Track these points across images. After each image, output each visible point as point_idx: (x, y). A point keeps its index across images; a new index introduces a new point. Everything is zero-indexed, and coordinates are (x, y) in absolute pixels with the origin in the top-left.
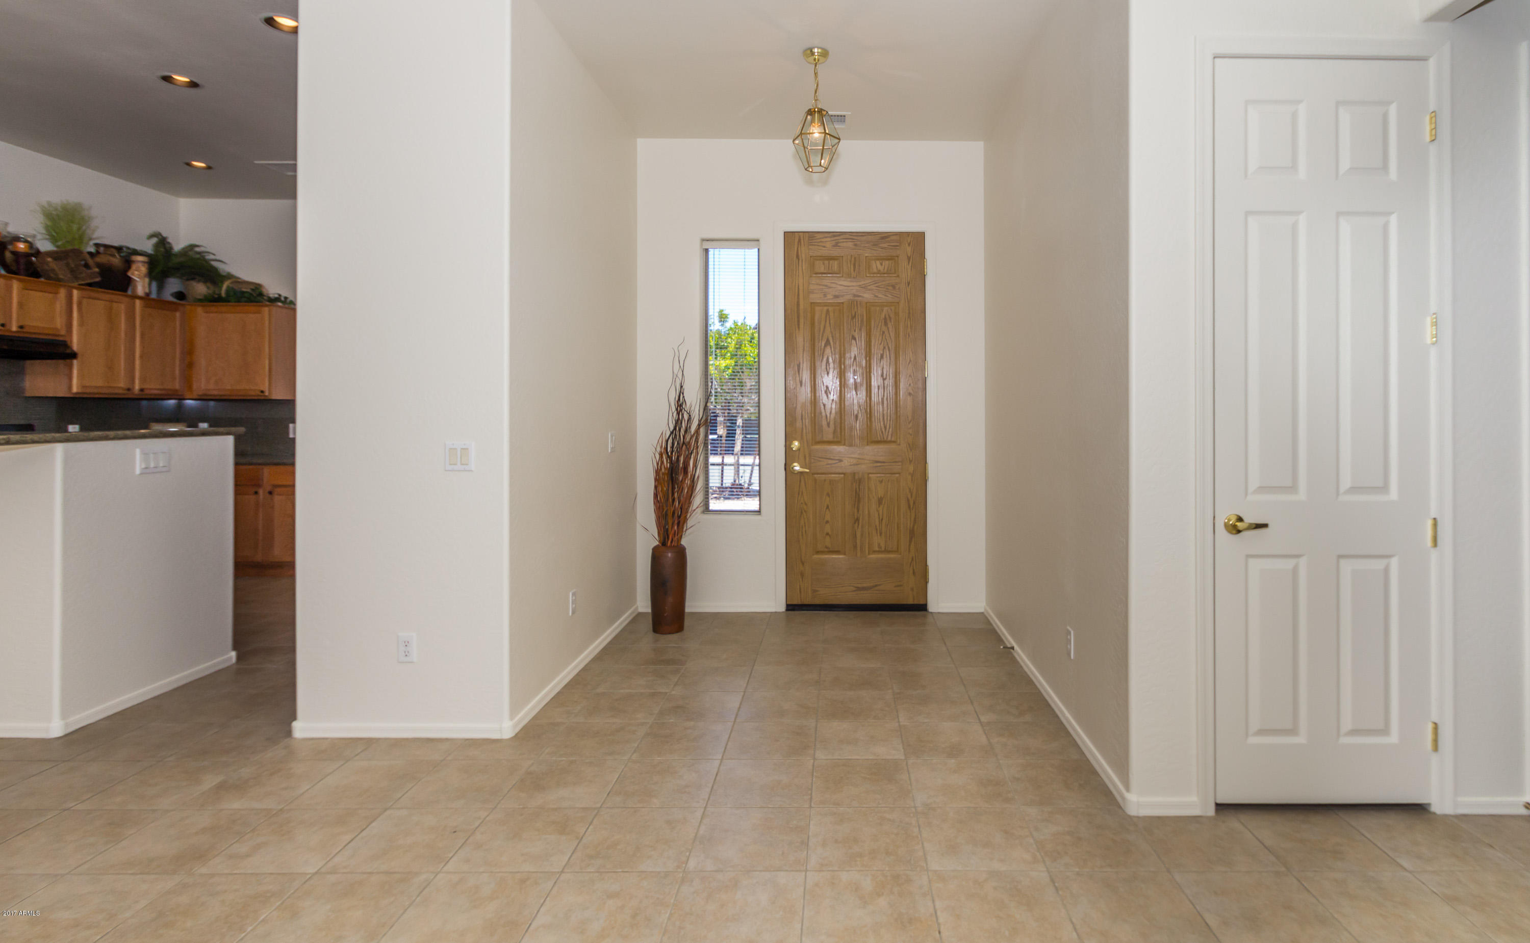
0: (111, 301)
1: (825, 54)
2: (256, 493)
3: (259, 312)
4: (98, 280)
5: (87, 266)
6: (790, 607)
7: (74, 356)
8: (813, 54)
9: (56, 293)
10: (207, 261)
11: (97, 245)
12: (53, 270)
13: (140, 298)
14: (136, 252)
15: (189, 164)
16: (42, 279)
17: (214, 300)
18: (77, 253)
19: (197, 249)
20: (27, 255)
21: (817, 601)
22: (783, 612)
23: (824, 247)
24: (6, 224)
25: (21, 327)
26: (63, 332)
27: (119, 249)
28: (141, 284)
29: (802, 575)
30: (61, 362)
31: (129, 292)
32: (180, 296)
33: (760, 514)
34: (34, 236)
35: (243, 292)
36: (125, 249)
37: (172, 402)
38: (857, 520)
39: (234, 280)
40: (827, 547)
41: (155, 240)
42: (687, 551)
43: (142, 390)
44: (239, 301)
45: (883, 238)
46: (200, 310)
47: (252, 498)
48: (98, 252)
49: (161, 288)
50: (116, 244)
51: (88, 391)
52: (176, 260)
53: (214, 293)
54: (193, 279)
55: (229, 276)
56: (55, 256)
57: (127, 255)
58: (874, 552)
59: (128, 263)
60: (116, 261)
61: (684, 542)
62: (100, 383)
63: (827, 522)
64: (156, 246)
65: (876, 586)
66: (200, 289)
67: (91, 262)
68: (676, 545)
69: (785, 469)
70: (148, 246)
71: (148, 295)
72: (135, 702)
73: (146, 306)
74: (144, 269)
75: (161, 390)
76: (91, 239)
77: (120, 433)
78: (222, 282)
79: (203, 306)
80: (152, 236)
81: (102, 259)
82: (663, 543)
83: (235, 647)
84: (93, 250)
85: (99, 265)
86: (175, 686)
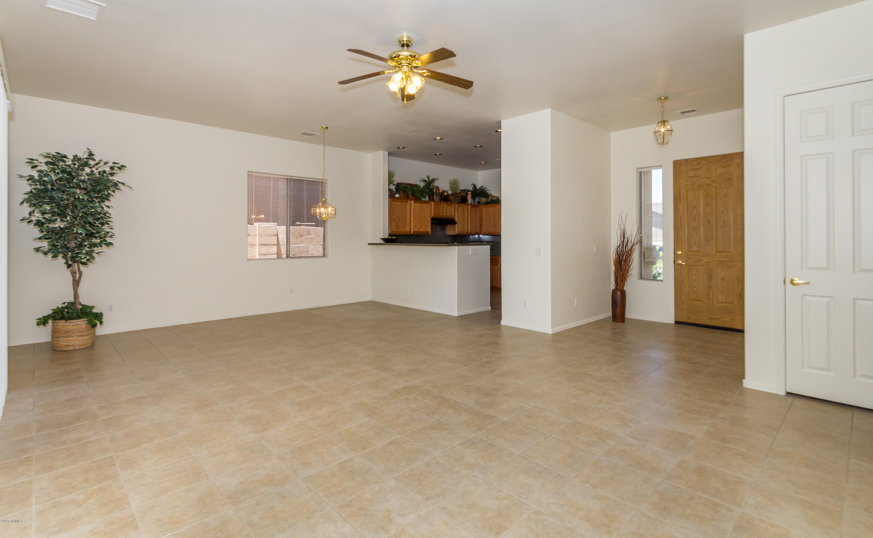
0: (463, 206)
1: (666, 98)
2: (497, 265)
3: (498, 206)
4: (460, 201)
5: (458, 197)
6: (677, 322)
7: (456, 223)
8: (661, 100)
9: (452, 206)
10: (485, 191)
11: (460, 190)
12: (452, 199)
13: (470, 205)
14: (469, 191)
15: (481, 163)
16: (449, 202)
17: (487, 203)
18: (456, 193)
19: (483, 187)
20: (447, 196)
21: (689, 321)
22: (673, 324)
23: (693, 165)
24: (443, 188)
25: (446, 216)
26: (454, 217)
27: (465, 190)
28: (470, 200)
29: (682, 309)
30: (453, 225)
31: (467, 203)
32: (479, 203)
33: (663, 281)
34: (448, 191)
35: (494, 200)
36: (466, 190)
37: (477, 236)
38: (710, 287)
39: (492, 196)
40: (694, 298)
41: (473, 186)
42: (626, 292)
43: (470, 232)
44: (493, 203)
45: (723, 157)
46: (483, 207)
47: (497, 266)
48: (460, 192)
49: (474, 201)
50: (463, 189)
51: (460, 233)
52: (478, 192)
53: (487, 201)
54: (482, 197)
55: (491, 195)
56: (452, 195)
57: (466, 191)
58: (720, 302)
59: (467, 194)
60: (464, 194)
61: (625, 288)
62: (461, 231)
63: (695, 287)
64: (473, 188)
65: (720, 318)
66: (483, 200)
67: (459, 195)
68: (621, 289)
69: (674, 263)
70: (471, 188)
71: (471, 203)
72: (472, 313)
73: (471, 207)
74: (470, 196)
75: (475, 232)
76: (459, 189)
77: (467, 244)
78: (489, 197)
79: (484, 205)
80: (472, 185)
81: (461, 194)
82: (616, 288)
83: (490, 306)
84: (459, 192)
85: (461, 196)
86: (479, 311)
